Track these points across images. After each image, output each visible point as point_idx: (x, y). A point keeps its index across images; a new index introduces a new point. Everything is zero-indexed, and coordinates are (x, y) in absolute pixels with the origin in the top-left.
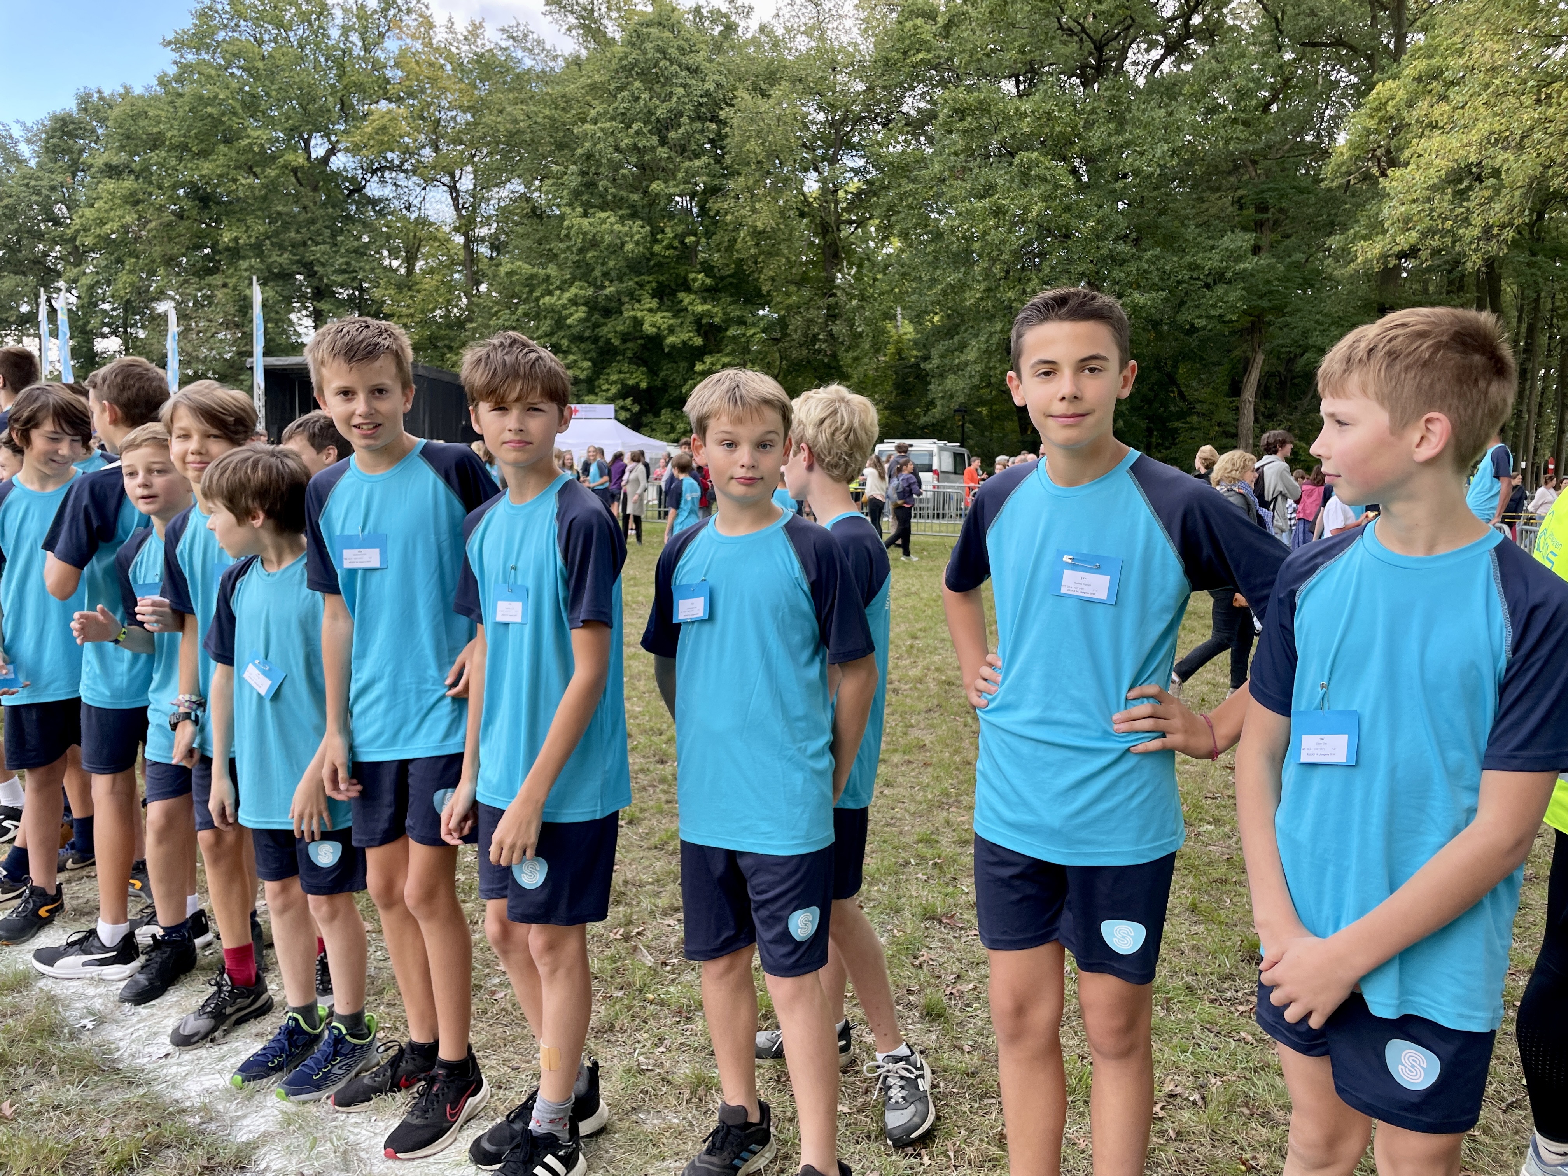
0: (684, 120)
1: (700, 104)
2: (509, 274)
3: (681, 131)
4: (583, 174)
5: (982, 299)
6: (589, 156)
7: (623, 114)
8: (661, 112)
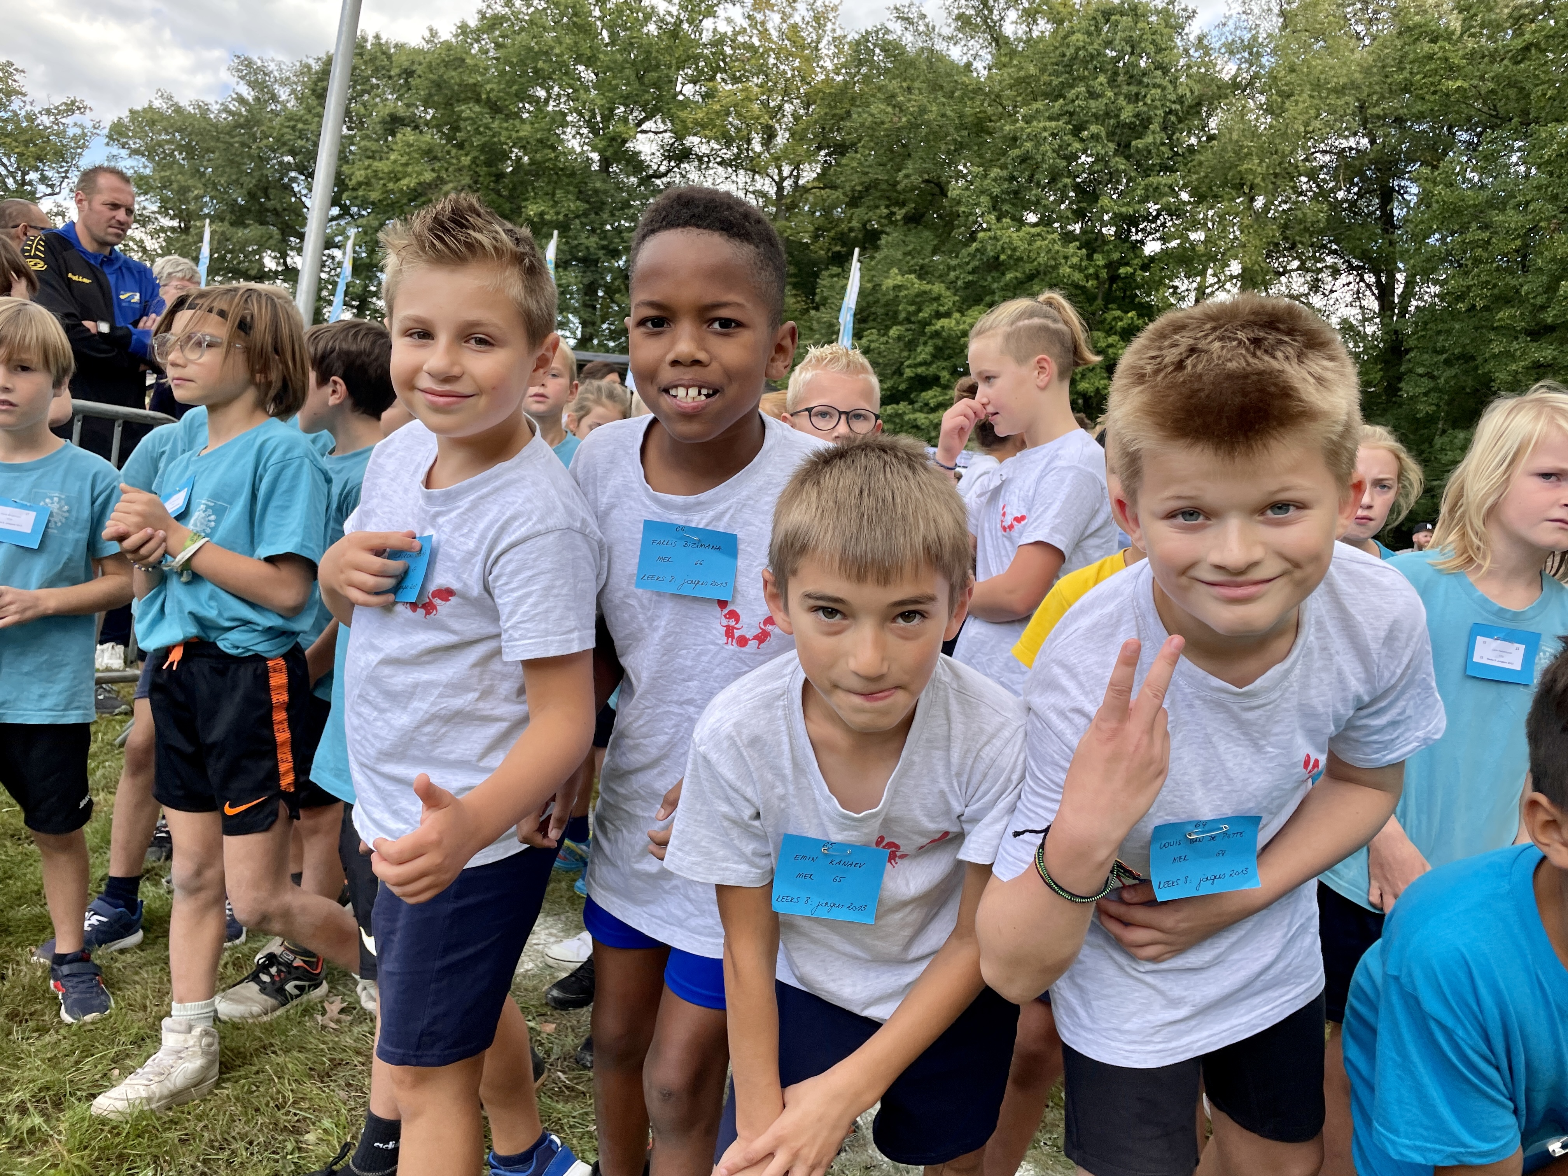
0: (1155, 126)
1: (1171, 112)
2: (898, 288)
3: (1149, 139)
4: (1012, 178)
6: (1024, 159)
7: (1071, 114)
8: (1127, 114)
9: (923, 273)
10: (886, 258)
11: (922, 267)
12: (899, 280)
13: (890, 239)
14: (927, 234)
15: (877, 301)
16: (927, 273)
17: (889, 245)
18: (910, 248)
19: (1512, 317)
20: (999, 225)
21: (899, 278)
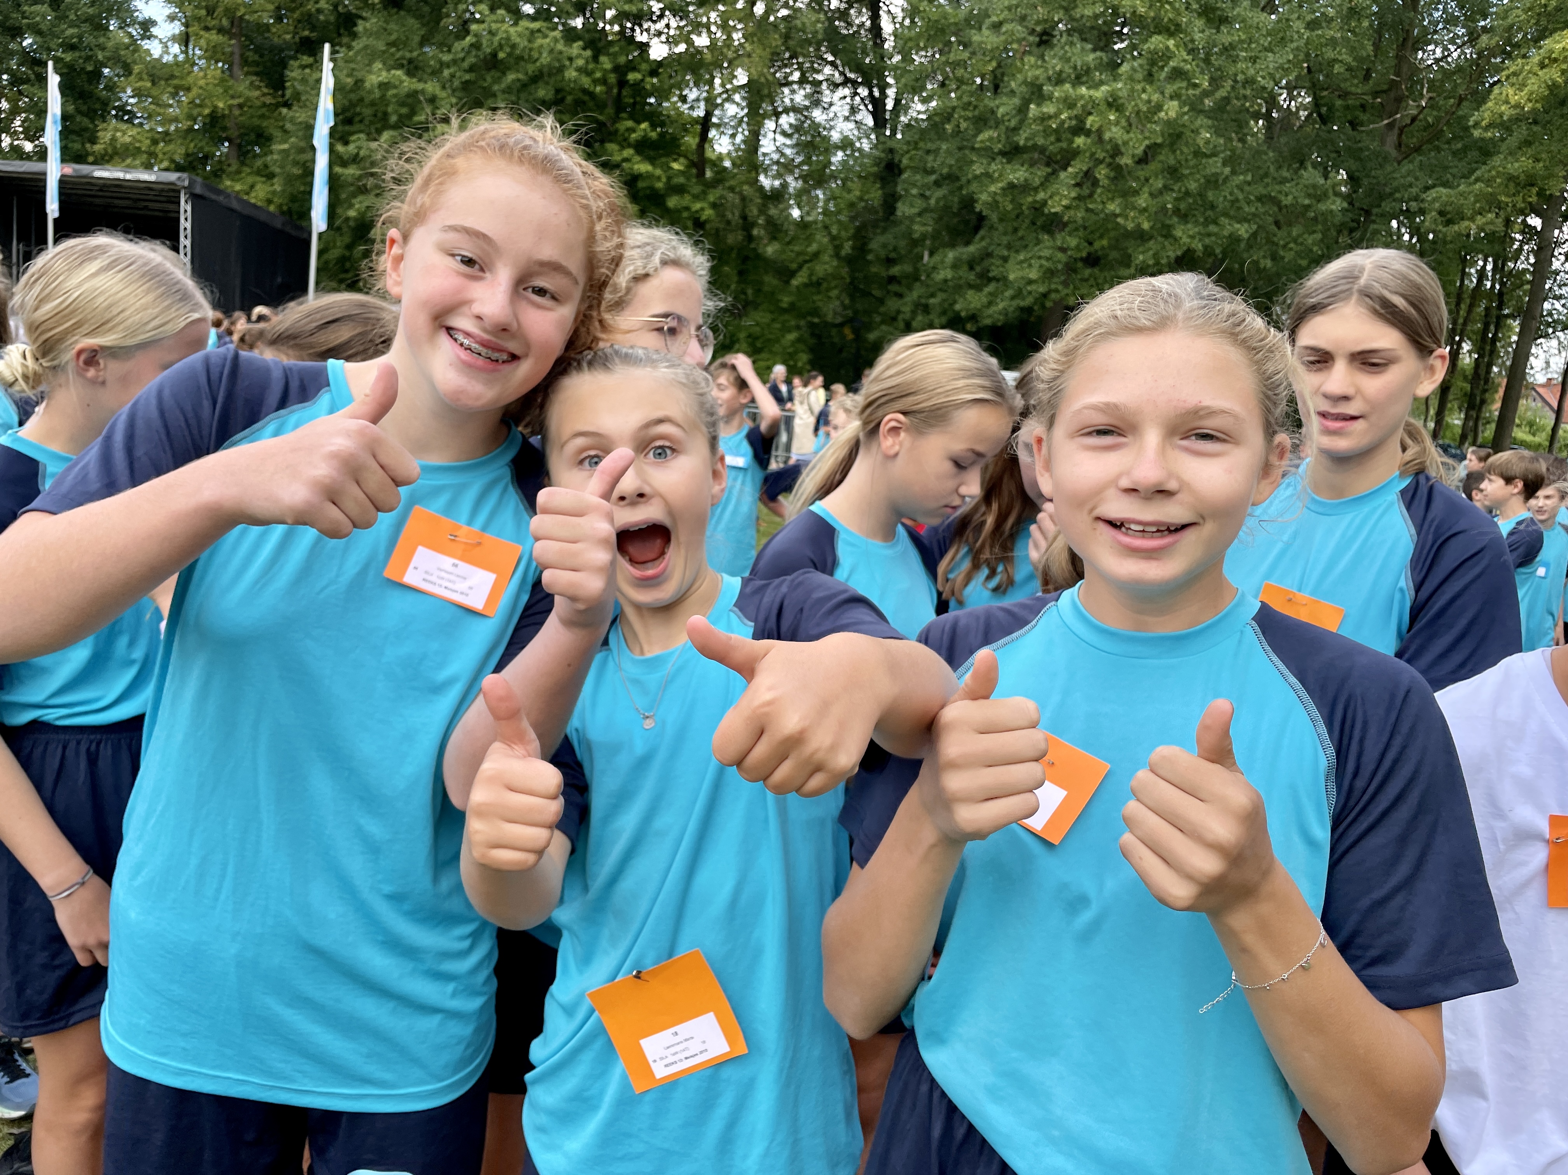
2: (384, 85)
5: (1067, 208)
9: (413, 68)
10: (366, 47)
11: (410, 61)
12: (384, 76)
13: (368, 25)
14: (411, 21)
15: (361, 100)
16: (417, 68)
17: (369, 33)
18: (393, 37)
19: (991, 139)
20: (493, 17)
21: (384, 74)
